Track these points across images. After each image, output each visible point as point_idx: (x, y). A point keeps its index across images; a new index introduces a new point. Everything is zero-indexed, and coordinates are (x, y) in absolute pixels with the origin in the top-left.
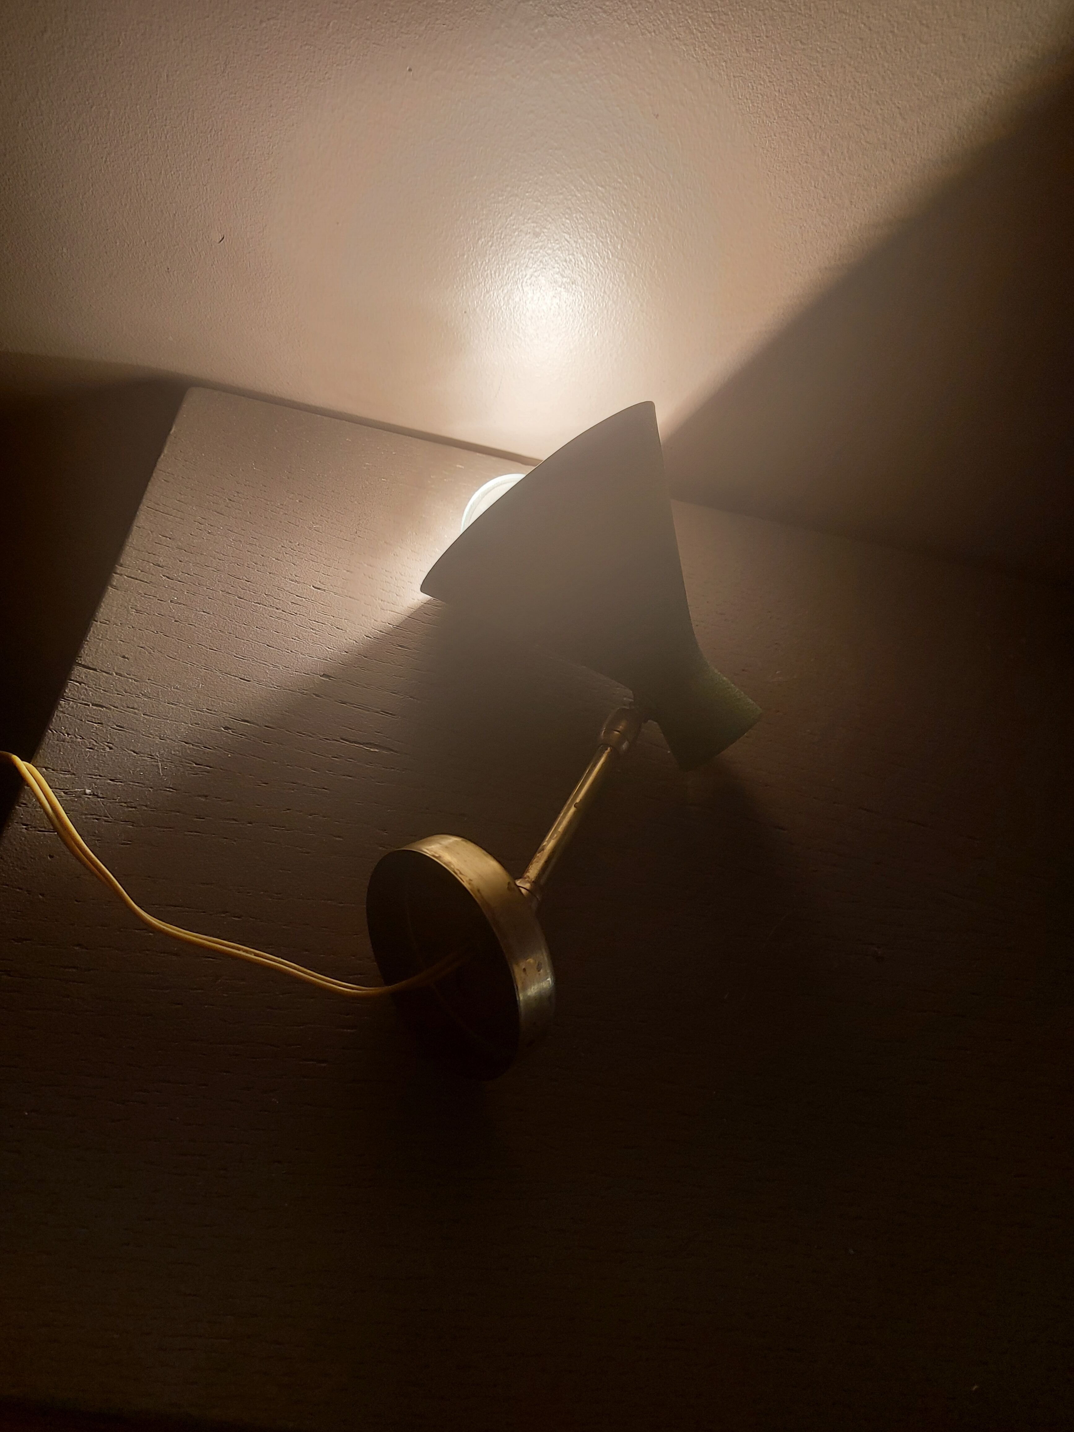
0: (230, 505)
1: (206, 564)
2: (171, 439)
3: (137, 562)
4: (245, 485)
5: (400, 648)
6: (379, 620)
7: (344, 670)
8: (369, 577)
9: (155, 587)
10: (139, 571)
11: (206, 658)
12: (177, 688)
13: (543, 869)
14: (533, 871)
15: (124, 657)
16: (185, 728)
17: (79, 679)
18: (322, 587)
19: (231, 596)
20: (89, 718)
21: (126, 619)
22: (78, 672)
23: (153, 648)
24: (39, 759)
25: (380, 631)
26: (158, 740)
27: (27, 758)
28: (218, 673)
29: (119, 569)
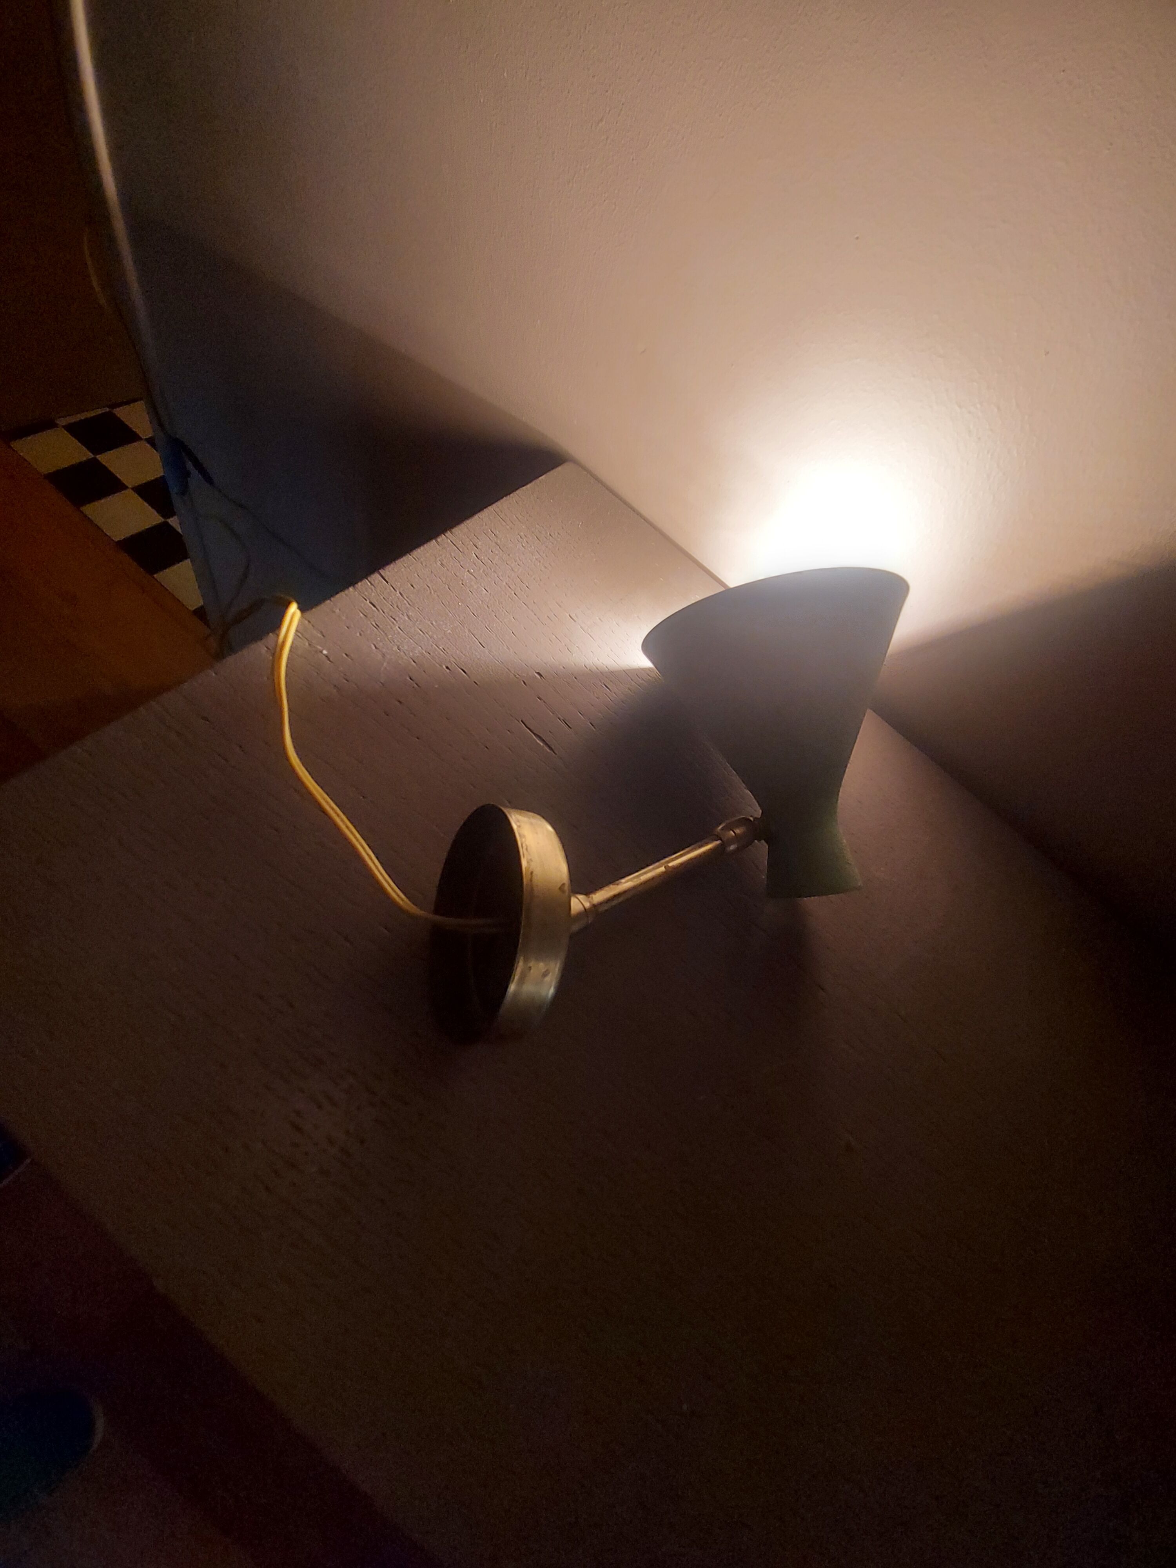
0: (548, 538)
1: (508, 563)
2: (537, 481)
3: (463, 536)
4: (567, 532)
5: (605, 687)
6: (600, 661)
7: (554, 677)
8: (612, 631)
9: (464, 557)
10: (461, 542)
11: (466, 616)
12: (432, 624)
13: (608, 901)
14: (600, 896)
15: (412, 586)
16: (419, 651)
17: (373, 582)
18: (575, 618)
19: (510, 590)
20: (361, 609)
21: (431, 565)
22: (375, 577)
23: (435, 591)
24: (308, 614)
25: (597, 668)
26: (395, 648)
27: (302, 609)
28: (467, 631)
29: (448, 534)
